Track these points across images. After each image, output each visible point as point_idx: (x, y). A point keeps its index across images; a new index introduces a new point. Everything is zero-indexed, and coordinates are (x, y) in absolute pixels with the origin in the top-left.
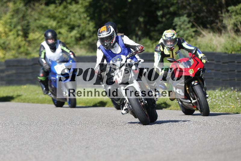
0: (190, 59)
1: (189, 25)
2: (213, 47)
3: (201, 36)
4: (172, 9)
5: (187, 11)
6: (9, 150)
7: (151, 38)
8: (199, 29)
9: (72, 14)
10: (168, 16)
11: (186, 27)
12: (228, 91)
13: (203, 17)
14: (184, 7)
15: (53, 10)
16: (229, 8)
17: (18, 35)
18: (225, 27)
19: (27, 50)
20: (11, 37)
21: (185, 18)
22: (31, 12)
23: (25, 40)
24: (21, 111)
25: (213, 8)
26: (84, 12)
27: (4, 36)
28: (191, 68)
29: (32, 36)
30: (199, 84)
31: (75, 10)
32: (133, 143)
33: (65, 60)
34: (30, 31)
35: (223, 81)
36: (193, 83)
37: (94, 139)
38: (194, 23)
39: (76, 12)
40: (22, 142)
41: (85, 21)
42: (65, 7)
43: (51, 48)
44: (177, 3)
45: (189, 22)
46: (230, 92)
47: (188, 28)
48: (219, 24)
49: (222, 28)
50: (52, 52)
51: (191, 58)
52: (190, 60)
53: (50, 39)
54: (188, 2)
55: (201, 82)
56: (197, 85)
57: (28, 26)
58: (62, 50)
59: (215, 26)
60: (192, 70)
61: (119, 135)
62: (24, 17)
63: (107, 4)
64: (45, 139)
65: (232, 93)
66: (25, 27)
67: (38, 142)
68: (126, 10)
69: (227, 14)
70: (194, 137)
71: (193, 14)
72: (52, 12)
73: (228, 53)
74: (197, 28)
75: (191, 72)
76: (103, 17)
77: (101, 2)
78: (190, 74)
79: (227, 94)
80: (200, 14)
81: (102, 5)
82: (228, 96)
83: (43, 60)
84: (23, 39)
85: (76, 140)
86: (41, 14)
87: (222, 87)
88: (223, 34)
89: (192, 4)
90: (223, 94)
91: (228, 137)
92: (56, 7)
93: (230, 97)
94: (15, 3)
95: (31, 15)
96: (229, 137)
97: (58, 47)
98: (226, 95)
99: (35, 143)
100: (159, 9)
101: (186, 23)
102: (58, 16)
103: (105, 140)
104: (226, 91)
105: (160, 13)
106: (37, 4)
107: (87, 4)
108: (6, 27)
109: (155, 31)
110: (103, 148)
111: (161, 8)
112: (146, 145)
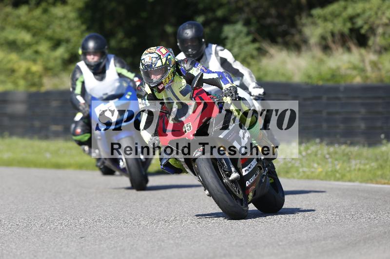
1: (250, 38)
3: (268, 56)
4: (220, 13)
5: (244, 16)
8: (265, 45)
9: (57, 22)
10: (214, 25)
11: (243, 42)
13: (270, 25)
14: (240, 10)
15: (26, 15)
16: (313, 11)
18: (305, 41)
21: (239, 27)
25: (286, 12)
26: (74, 20)
31: (61, 15)
38: (257, 36)
39: (63, 18)
42: (45, 11)
44: (229, 3)
45: (248, 34)
47: (246, 43)
48: (297, 37)
49: (301, 43)
59: (290, 39)
63: (113, 5)
68: (144, 15)
69: (310, 20)
71: (254, 21)
72: (23, 19)
73: (312, 84)
74: (261, 43)
76: (108, 25)
79: (310, 149)
86: (7, 22)
88: (302, 53)
89: (253, 5)
92: (30, 10)
93: (316, 155)
98: (309, 152)
100: (198, 13)
101: (242, 35)
105: (200, 19)
107: (81, 5)
110: (109, 238)
111: (203, 12)
112: (179, 232)
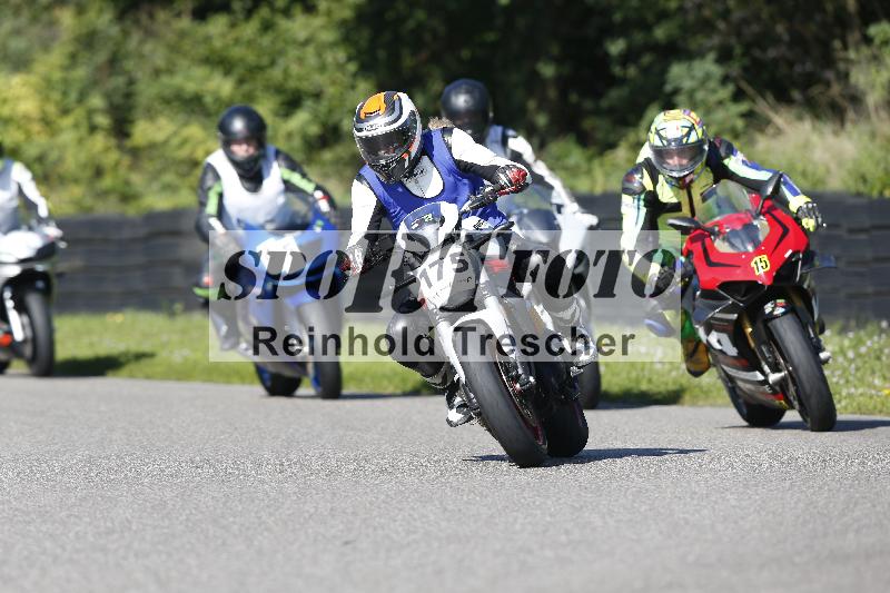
0: (755, 219)
1: (725, 93)
2: (814, 174)
3: (770, 130)
4: (660, 33)
5: (716, 40)
6: (59, 551)
7: (584, 140)
8: (763, 107)
9: (293, 53)
10: (646, 59)
11: (713, 99)
12: (870, 336)
13: (775, 61)
14: (707, 26)
15: (223, 35)
16: (873, 30)
17: (93, 129)
18: (856, 99)
19: (127, 183)
20: (67, 137)
21: (708, 66)
22: (142, 42)
23: (120, 147)
24: (103, 408)
25: (811, 29)
26: (333, 45)
27: (39, 133)
28: (758, 252)
29: (143, 132)
30: (790, 310)
31: (302, 35)
32: (518, 527)
33: (299, 221)
34: (138, 113)
35: (851, 297)
36: (768, 308)
37: (375, 513)
38: (744, 85)
39: (306, 43)
40: (109, 524)
41: (339, 75)
42: (267, 27)
43: (242, 177)
44: (681, 9)
45: (725, 80)
46: (876, 338)
47: (720, 103)
48: (836, 89)
49: (845, 103)
50: (248, 190)
51: (761, 213)
52: (755, 223)
53: (239, 142)
54: (719, 7)
55: (799, 304)
56: (784, 314)
57: (128, 95)
58: (286, 182)
59: (821, 93)
60: (765, 257)
61: (465, 498)
62: (114, 63)
63: (421, 15)
64: (194, 511)
65: (882, 342)
66: (118, 100)
67: (167, 522)
68: (491, 37)
69: (865, 51)
70: (744, 503)
71: (738, 50)
72: (218, 44)
73: (870, 197)
74: (753, 101)
75: (761, 268)
76: (408, 61)
77: (401, 7)
78: (757, 273)
79: (864, 344)
80: (764, 49)
81: (402, 20)
82: (868, 354)
83: (214, 222)
84: (113, 142)
85: (306, 515)
86: (178, 52)
87: (848, 319)
88: (849, 126)
89: (737, 15)
90: (849, 347)
91: (869, 505)
92: (233, 25)
93: (878, 358)
94: (81, 10)
95: (141, 56)
96: (874, 506)
97: (269, 174)
98: (863, 350)
99: (155, 528)
100: (611, 31)
101: (712, 84)
102: (242, 60)
103: (416, 516)
104: (862, 333)
105: (616, 47)
106: (162, 15)
107: (347, 14)
108: (46, 99)
109: (597, 112)
110: (409, 544)
111: (622, 30)
112: (567, 532)
